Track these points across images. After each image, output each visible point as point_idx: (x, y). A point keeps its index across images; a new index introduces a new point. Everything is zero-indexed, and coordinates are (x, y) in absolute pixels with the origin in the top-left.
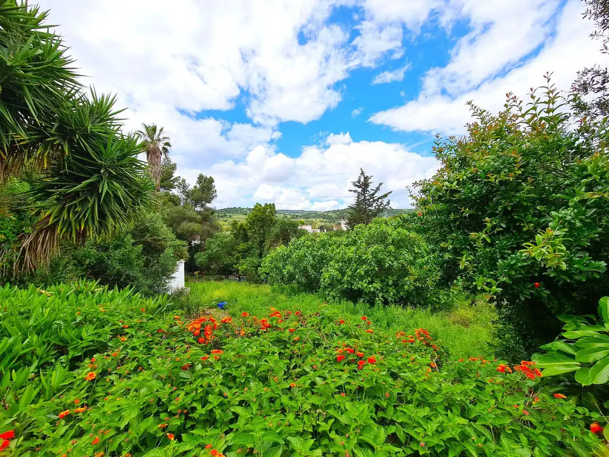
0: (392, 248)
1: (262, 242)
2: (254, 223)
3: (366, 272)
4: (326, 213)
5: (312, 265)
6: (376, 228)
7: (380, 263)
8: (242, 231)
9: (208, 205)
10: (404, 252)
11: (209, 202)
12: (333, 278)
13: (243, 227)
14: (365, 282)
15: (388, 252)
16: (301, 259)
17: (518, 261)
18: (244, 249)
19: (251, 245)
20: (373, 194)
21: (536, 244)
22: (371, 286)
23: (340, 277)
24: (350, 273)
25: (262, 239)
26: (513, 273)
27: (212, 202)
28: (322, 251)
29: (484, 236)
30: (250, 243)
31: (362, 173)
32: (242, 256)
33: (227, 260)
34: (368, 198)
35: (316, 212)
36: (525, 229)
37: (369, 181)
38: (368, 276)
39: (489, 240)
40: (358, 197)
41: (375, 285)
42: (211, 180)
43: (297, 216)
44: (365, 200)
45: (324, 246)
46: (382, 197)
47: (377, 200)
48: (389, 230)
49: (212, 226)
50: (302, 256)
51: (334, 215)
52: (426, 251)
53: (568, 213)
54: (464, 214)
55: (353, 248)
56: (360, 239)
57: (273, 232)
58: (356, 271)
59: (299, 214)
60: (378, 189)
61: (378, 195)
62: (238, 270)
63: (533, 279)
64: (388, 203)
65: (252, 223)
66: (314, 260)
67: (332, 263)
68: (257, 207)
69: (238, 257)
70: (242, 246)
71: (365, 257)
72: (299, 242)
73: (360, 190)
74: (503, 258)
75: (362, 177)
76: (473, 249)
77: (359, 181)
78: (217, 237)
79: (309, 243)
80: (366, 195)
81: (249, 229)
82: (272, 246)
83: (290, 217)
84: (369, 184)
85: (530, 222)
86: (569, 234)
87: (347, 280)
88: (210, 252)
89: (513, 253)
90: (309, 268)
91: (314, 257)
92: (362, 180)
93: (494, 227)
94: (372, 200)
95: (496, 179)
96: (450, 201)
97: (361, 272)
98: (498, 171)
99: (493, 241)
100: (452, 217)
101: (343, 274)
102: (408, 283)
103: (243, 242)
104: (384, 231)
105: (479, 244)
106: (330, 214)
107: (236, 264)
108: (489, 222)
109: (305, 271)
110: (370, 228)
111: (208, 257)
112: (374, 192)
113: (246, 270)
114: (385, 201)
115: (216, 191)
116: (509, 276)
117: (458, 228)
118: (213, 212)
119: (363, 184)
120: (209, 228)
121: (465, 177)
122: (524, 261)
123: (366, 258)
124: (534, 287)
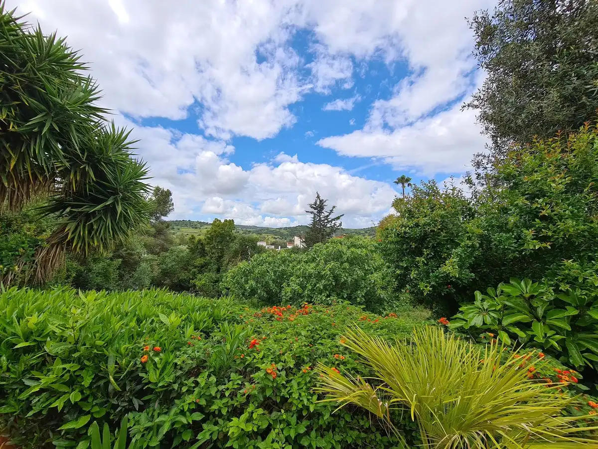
0: (346, 265)
1: (220, 257)
2: (213, 238)
3: (325, 286)
4: (278, 230)
5: (273, 281)
6: (333, 247)
7: (336, 278)
8: (200, 246)
9: (163, 218)
10: (357, 269)
11: (165, 215)
12: (295, 292)
13: (201, 242)
14: (324, 296)
15: (343, 269)
16: (263, 274)
17: (440, 273)
18: (201, 264)
19: (208, 260)
20: (328, 216)
21: (446, 265)
22: (329, 299)
23: (300, 291)
24: (310, 287)
25: (220, 254)
26: (437, 280)
27: (168, 215)
28: (283, 267)
29: (423, 259)
30: (208, 258)
31: (318, 197)
32: (199, 271)
33: (183, 275)
34: (322, 219)
35: (267, 229)
36: (443, 257)
37: (324, 204)
38: (326, 290)
39: (426, 262)
40: (314, 218)
41: (332, 298)
42: (168, 193)
43: (250, 232)
44: (320, 220)
45: (284, 262)
46: (335, 219)
47: (331, 221)
48: (344, 249)
49: (166, 240)
50: (264, 272)
51: (286, 232)
52: (374, 268)
53: (459, 250)
54: (412, 247)
55: (313, 265)
56: (318, 257)
57: (232, 247)
58: (315, 286)
59: (251, 230)
60: (331, 211)
61: (332, 217)
62: (195, 286)
63: (448, 284)
64: (341, 224)
65: (210, 239)
66: (275, 275)
67: (293, 278)
68: (216, 223)
69: (195, 272)
70: (199, 261)
71: (323, 273)
72: (261, 258)
73: (315, 211)
74: (433, 272)
75: (318, 200)
76: (417, 267)
77: (316, 203)
78: (172, 252)
79: (270, 259)
80: (321, 217)
81: (208, 244)
82: (231, 261)
83: (242, 232)
84: (324, 207)
85: (445, 253)
86: (460, 260)
87: (307, 294)
88: (165, 267)
89: (438, 269)
90: (271, 282)
91: (275, 272)
92: (318, 203)
93: (428, 255)
94: (326, 221)
95: (428, 229)
96: (404, 237)
97: (320, 285)
98: (429, 225)
99: (428, 262)
100: (405, 247)
101: (304, 288)
102: (360, 296)
103: (200, 257)
104: (340, 250)
105: (421, 264)
106: (282, 231)
107: (193, 279)
108: (425, 251)
109: (266, 286)
110: (327, 247)
111: (161, 272)
112: (328, 214)
113: (204, 285)
114: (338, 222)
115: (173, 204)
116: (436, 282)
117: (408, 254)
118: (168, 225)
119: (319, 207)
120: (163, 242)
121: (412, 225)
122: (442, 273)
123: (325, 274)
124: (448, 288)
